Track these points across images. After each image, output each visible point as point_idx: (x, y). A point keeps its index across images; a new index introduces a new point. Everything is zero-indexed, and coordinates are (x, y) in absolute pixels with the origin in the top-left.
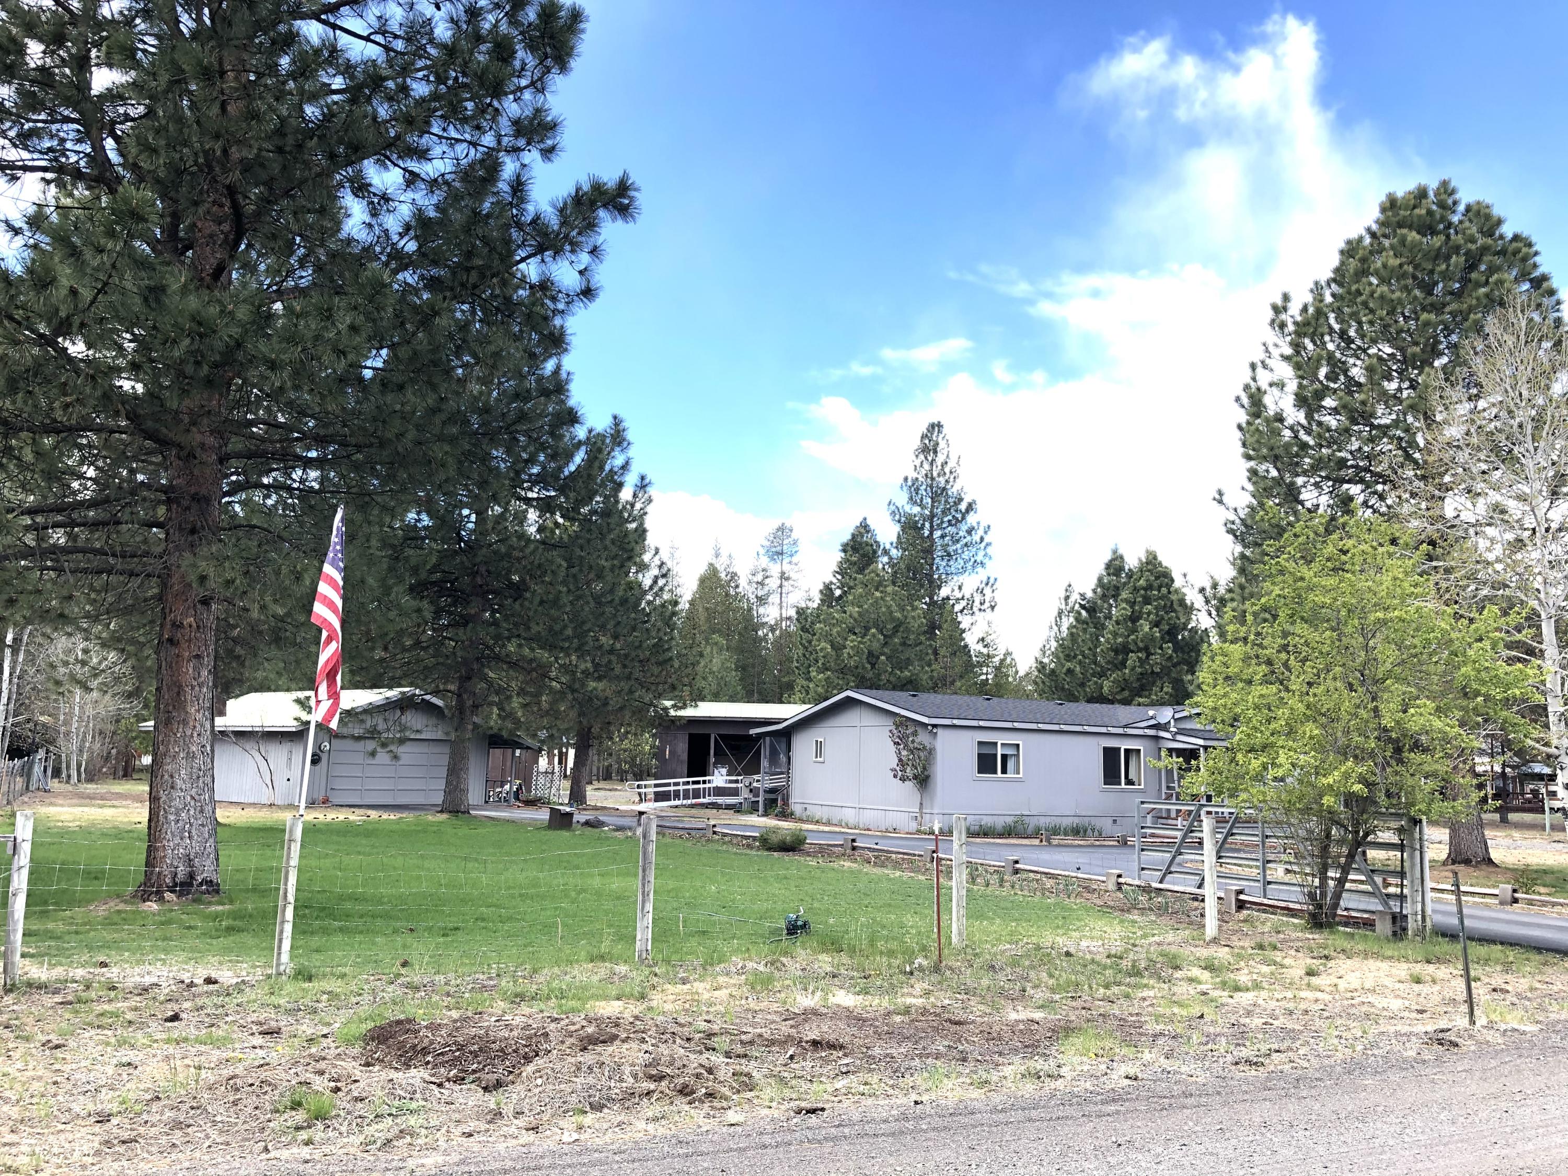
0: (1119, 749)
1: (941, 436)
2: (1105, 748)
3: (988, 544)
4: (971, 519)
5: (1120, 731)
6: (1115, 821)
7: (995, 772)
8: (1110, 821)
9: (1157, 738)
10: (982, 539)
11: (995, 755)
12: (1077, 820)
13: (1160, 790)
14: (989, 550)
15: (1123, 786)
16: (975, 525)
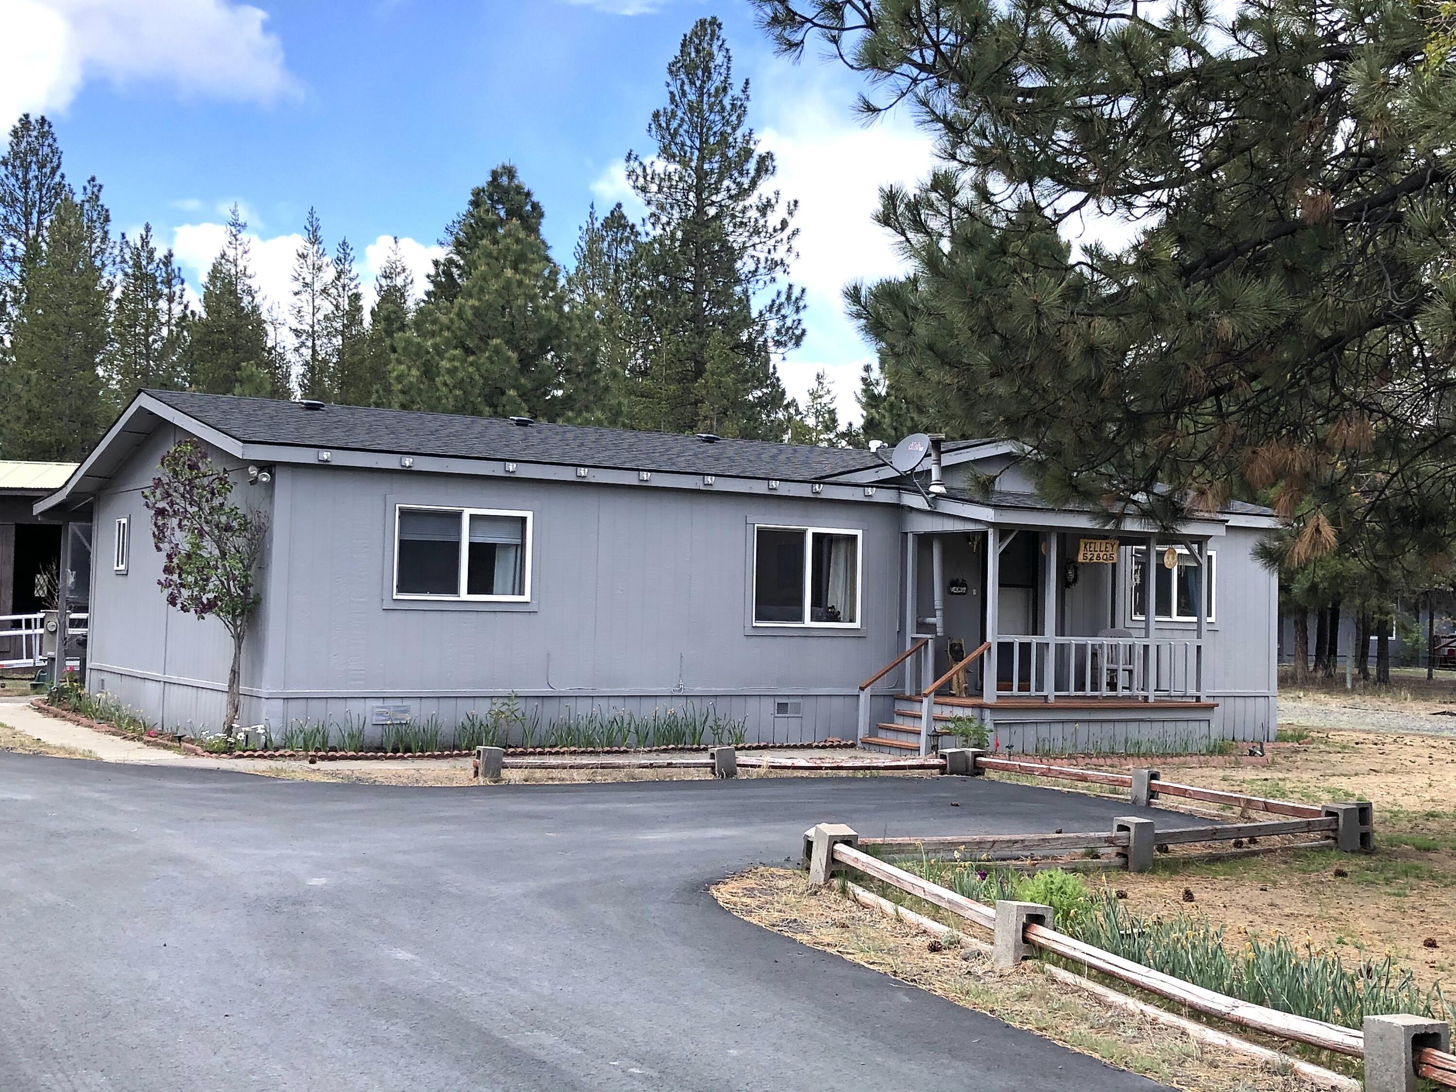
0: (802, 534)
1: (716, 44)
2: (761, 532)
3: (795, 233)
4: (766, 188)
5: (804, 491)
6: (782, 708)
7: (455, 590)
8: (769, 706)
9: (899, 510)
10: (784, 224)
11: (457, 545)
12: (676, 708)
13: (902, 632)
14: (795, 242)
15: (808, 622)
16: (772, 196)
